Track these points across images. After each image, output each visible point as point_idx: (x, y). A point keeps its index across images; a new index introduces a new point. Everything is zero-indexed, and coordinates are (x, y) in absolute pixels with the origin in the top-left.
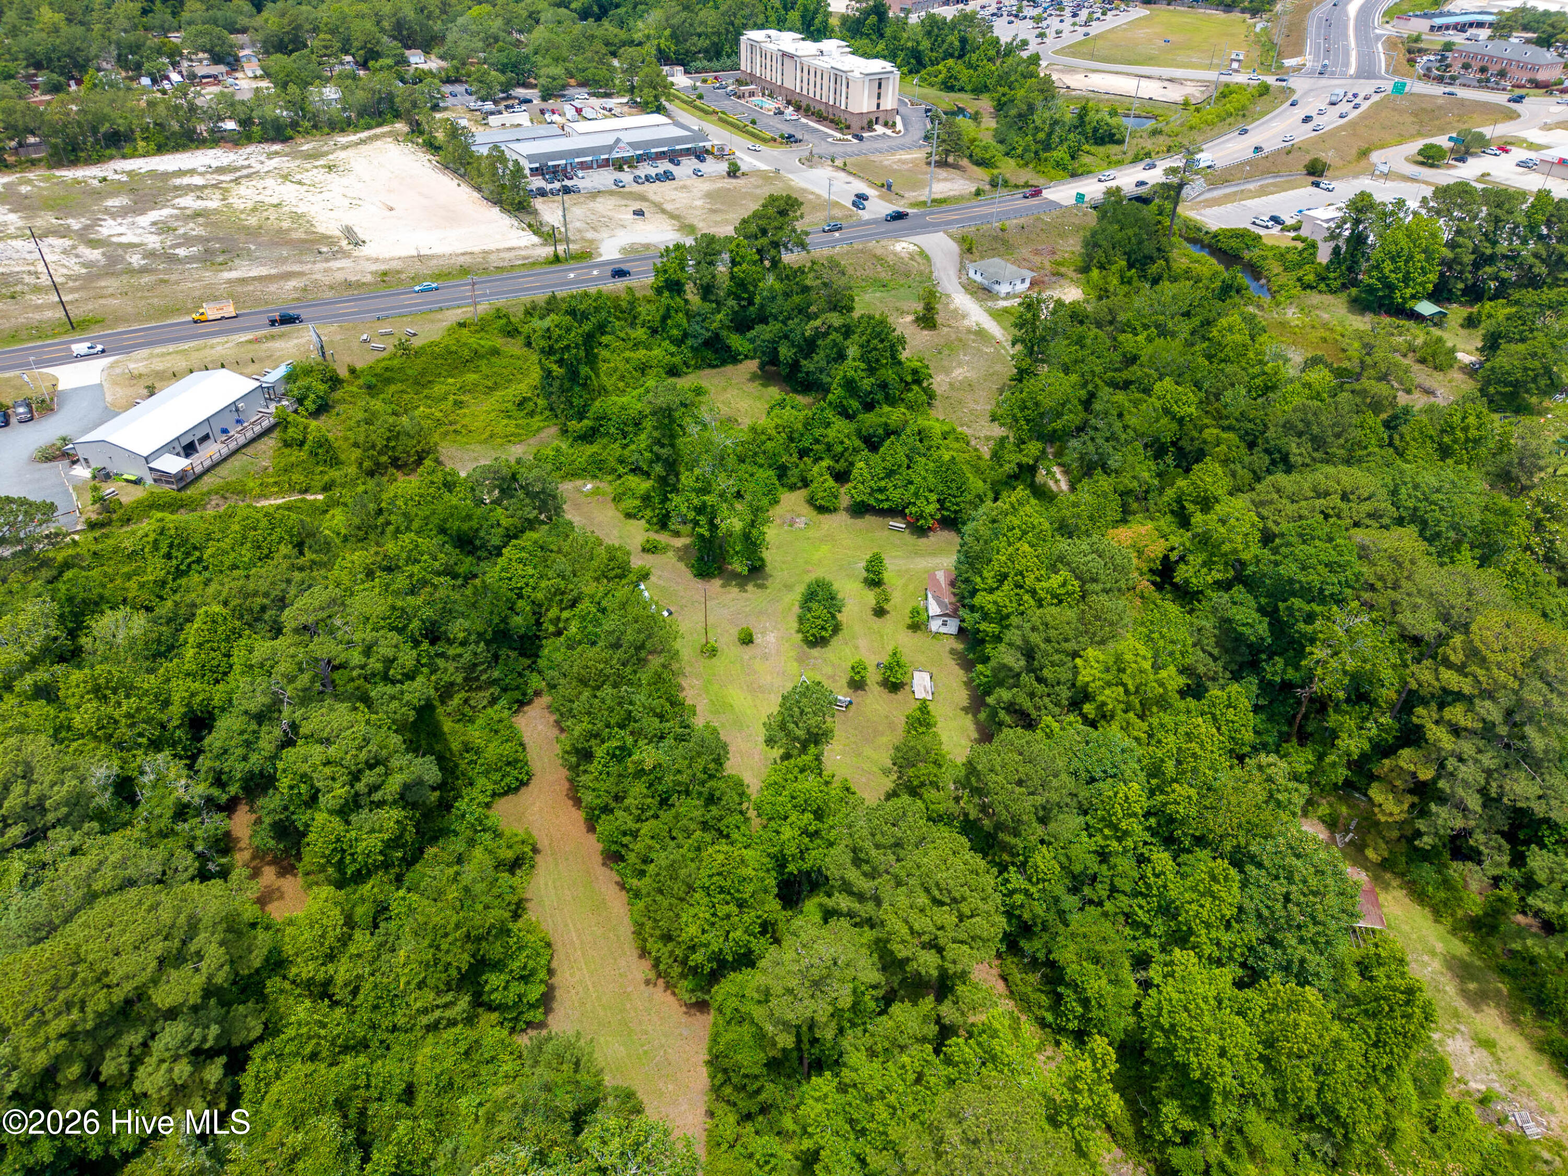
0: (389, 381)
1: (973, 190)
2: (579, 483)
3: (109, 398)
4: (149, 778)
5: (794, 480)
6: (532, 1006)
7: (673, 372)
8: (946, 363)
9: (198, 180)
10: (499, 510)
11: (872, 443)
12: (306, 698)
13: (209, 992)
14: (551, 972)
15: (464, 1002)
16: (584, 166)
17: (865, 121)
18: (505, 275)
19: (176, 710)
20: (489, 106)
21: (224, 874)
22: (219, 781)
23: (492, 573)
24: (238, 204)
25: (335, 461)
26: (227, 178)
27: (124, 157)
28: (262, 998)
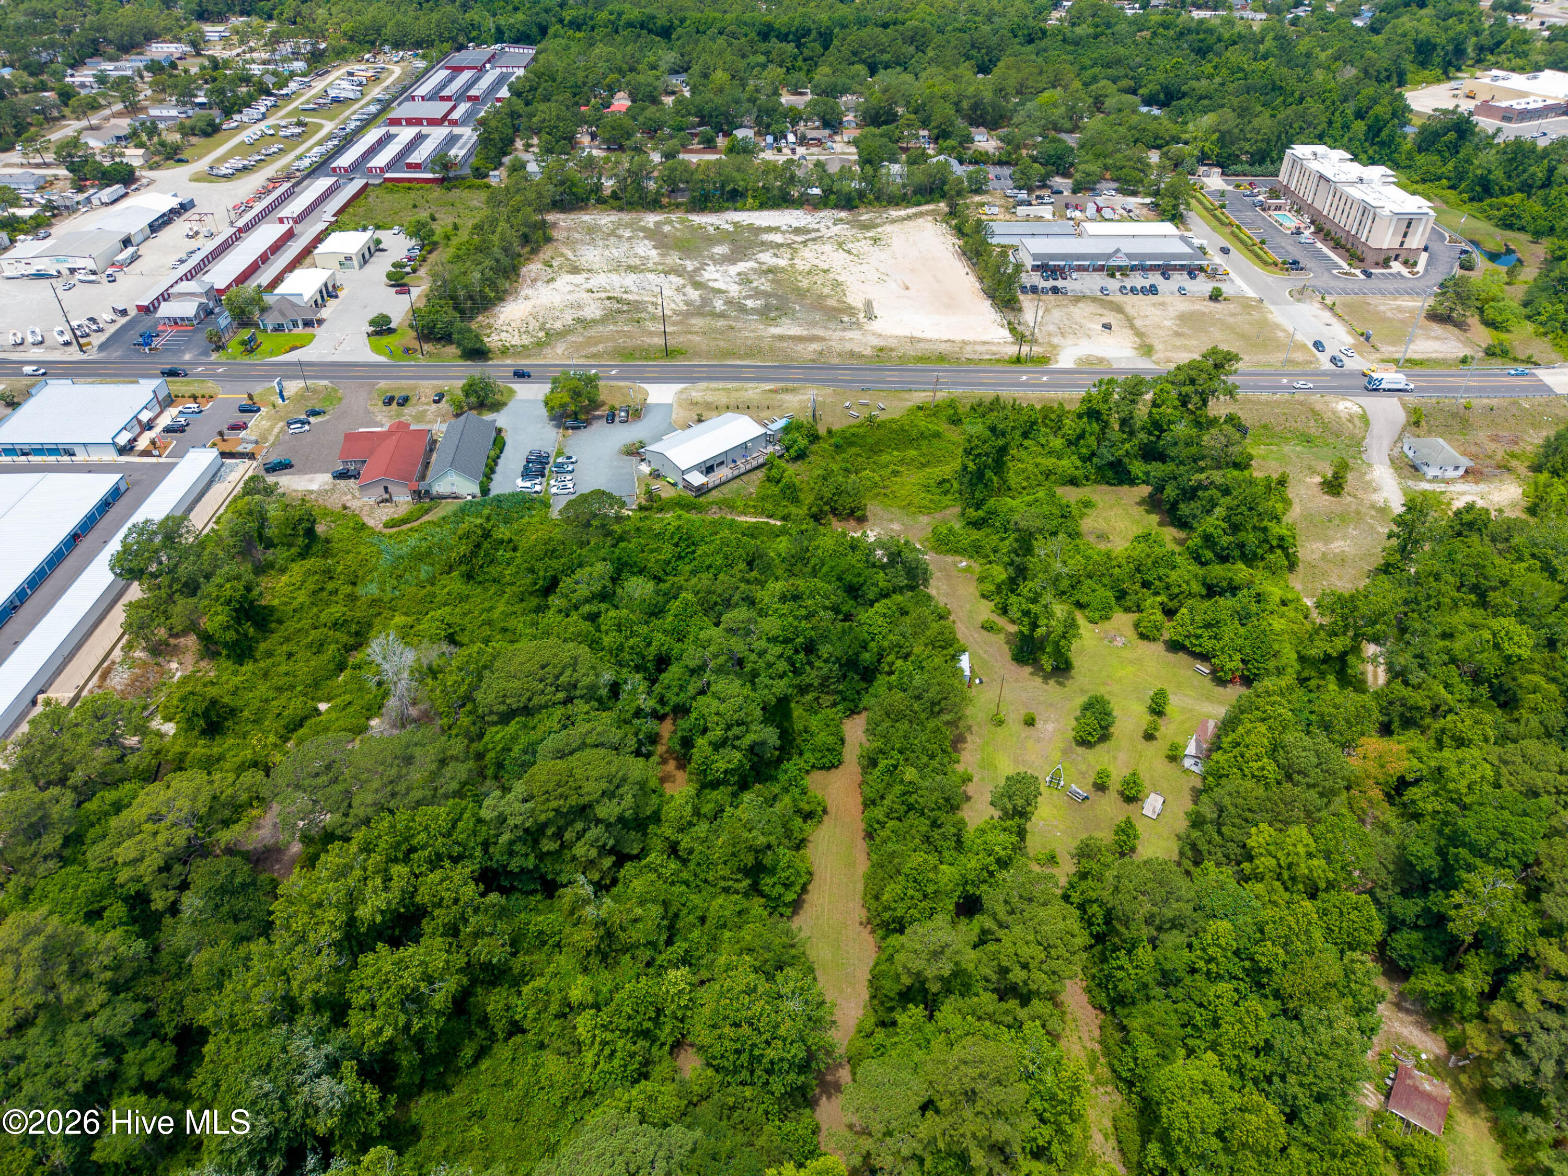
0: (852, 444)
1: (1461, 355)
2: (958, 558)
3: (674, 416)
4: (628, 687)
5: (1129, 604)
6: (785, 905)
7: (1073, 482)
8: (1331, 533)
9: (778, 238)
10: (882, 574)
11: (1211, 591)
12: (720, 670)
13: (621, 819)
14: (804, 889)
15: (746, 882)
16: (1080, 268)
17: (1383, 257)
18: (972, 367)
19: (653, 650)
20: (1023, 195)
21: (648, 756)
22: (662, 701)
23: (864, 615)
24: (800, 265)
25: (795, 500)
26: (799, 239)
27: (736, 210)
28: (645, 834)
